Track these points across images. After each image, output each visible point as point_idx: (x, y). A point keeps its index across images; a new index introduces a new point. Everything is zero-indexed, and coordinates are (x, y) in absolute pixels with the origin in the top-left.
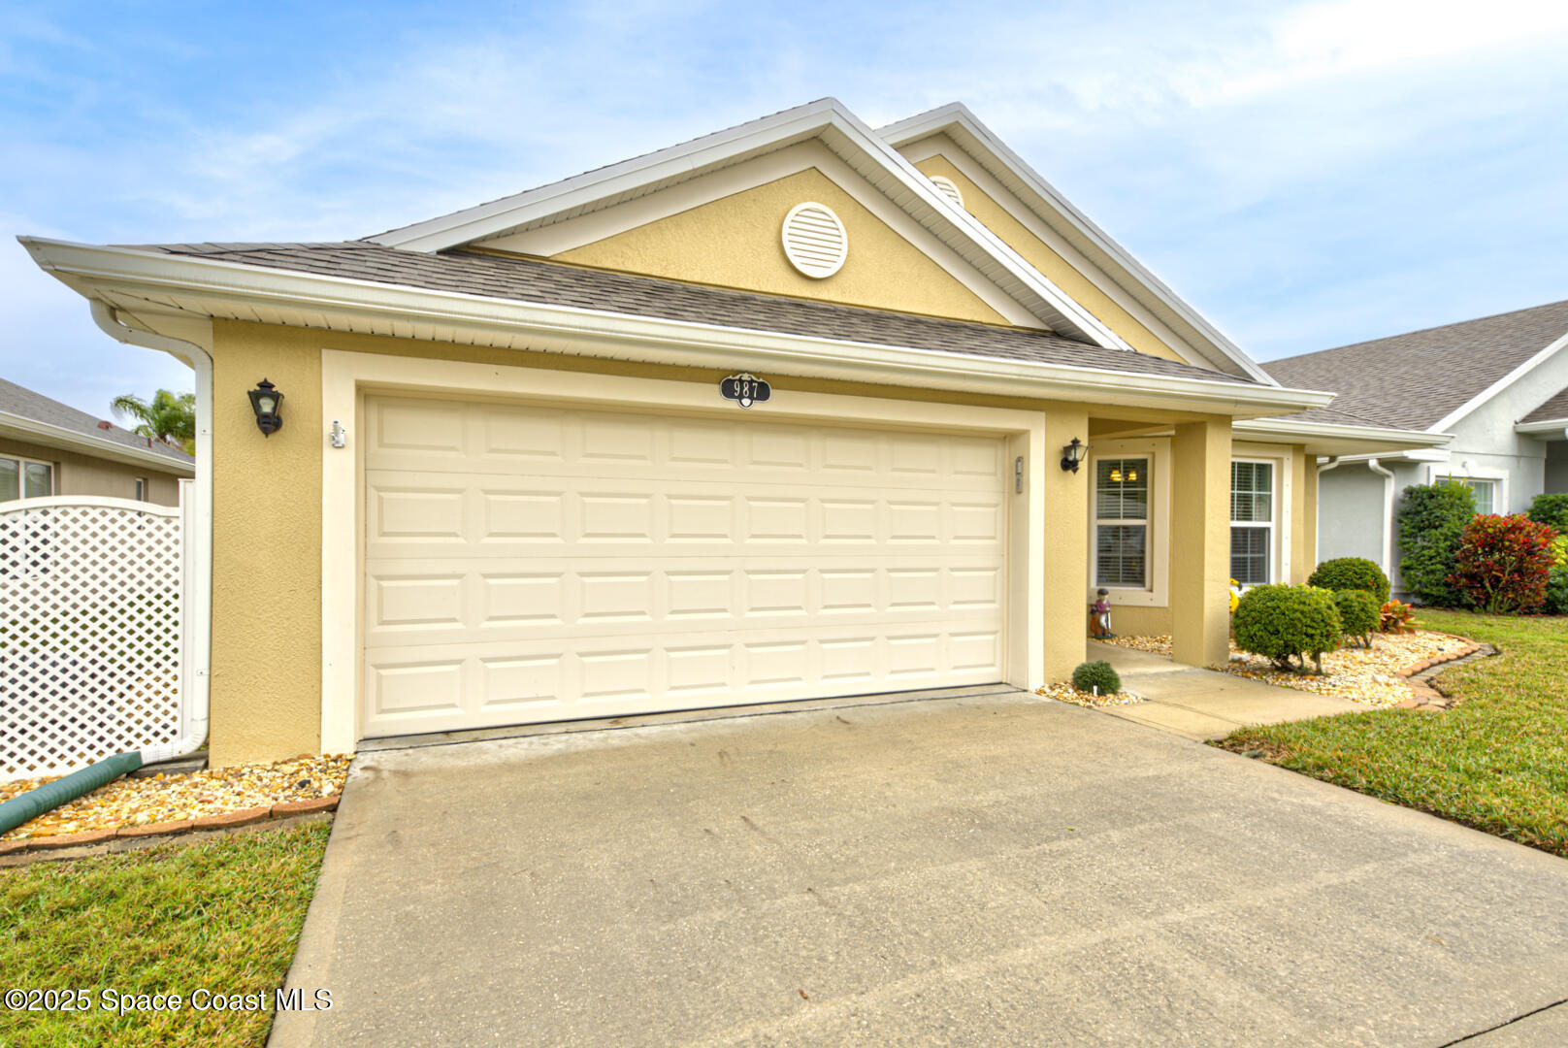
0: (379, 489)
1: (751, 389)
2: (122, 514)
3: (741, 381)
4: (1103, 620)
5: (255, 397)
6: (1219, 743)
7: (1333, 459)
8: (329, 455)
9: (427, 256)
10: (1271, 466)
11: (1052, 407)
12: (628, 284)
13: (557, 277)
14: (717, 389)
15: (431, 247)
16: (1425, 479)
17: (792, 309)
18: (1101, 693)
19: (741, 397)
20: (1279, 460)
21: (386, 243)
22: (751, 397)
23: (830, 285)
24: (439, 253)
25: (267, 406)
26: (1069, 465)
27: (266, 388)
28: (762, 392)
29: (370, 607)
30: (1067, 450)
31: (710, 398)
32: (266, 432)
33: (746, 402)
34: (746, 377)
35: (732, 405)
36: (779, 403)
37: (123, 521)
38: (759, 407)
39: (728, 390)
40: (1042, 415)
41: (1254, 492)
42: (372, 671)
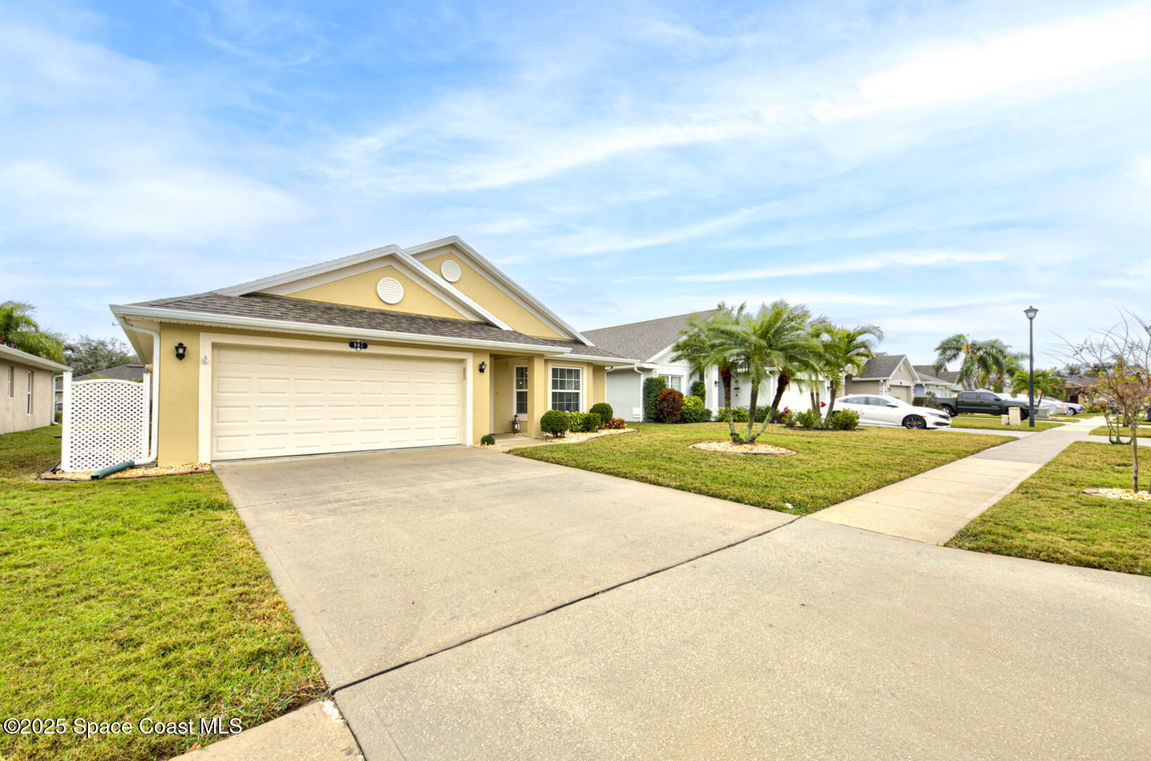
0: (218, 377)
1: (361, 345)
2: (122, 385)
3: (357, 343)
4: (516, 427)
5: (177, 348)
6: (506, 453)
7: (612, 368)
8: (202, 367)
9: (236, 298)
10: (579, 370)
11: (476, 351)
12: (315, 307)
13: (287, 305)
14: (347, 345)
15: (236, 294)
16: (654, 375)
17: (379, 316)
18: (488, 444)
19: (357, 347)
20: (582, 368)
21: (220, 293)
22: (360, 348)
23: (397, 306)
24: (240, 296)
25: (181, 351)
26: (482, 370)
27: (181, 345)
28: (365, 346)
29: (215, 417)
30: (481, 365)
31: (346, 348)
32: (181, 359)
33: (359, 349)
34: (358, 341)
35: (353, 350)
36: (370, 349)
37: (122, 387)
38: (363, 351)
39: (352, 345)
40: (472, 354)
41: (559, 379)
42: (215, 438)
